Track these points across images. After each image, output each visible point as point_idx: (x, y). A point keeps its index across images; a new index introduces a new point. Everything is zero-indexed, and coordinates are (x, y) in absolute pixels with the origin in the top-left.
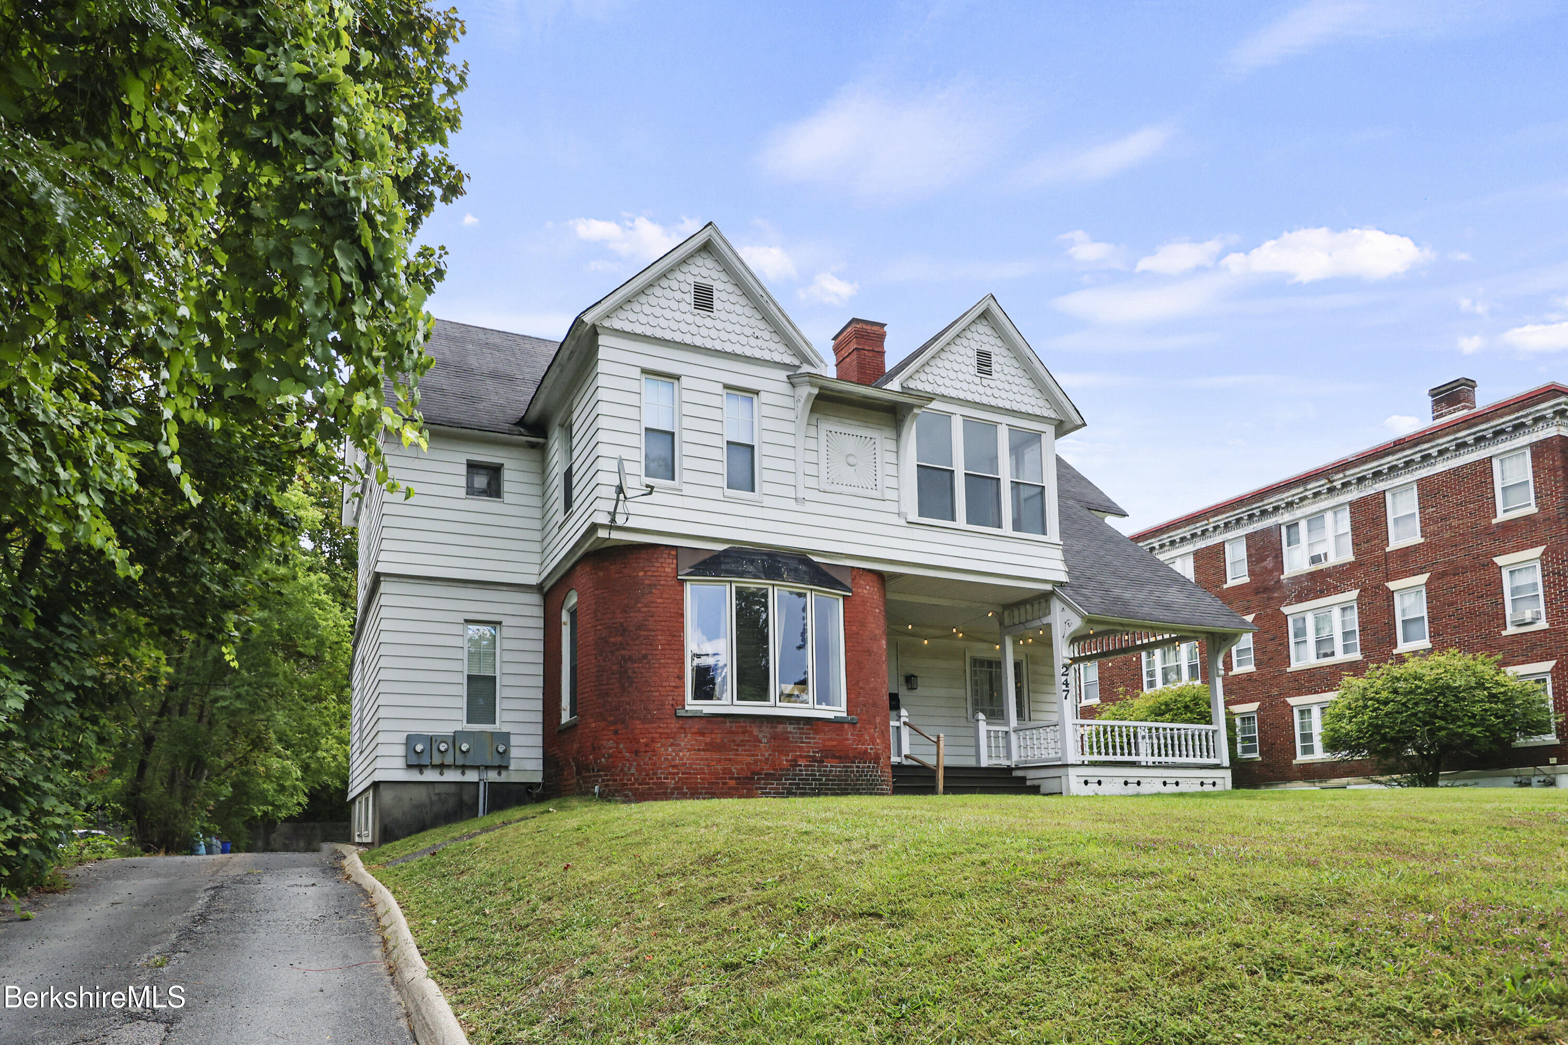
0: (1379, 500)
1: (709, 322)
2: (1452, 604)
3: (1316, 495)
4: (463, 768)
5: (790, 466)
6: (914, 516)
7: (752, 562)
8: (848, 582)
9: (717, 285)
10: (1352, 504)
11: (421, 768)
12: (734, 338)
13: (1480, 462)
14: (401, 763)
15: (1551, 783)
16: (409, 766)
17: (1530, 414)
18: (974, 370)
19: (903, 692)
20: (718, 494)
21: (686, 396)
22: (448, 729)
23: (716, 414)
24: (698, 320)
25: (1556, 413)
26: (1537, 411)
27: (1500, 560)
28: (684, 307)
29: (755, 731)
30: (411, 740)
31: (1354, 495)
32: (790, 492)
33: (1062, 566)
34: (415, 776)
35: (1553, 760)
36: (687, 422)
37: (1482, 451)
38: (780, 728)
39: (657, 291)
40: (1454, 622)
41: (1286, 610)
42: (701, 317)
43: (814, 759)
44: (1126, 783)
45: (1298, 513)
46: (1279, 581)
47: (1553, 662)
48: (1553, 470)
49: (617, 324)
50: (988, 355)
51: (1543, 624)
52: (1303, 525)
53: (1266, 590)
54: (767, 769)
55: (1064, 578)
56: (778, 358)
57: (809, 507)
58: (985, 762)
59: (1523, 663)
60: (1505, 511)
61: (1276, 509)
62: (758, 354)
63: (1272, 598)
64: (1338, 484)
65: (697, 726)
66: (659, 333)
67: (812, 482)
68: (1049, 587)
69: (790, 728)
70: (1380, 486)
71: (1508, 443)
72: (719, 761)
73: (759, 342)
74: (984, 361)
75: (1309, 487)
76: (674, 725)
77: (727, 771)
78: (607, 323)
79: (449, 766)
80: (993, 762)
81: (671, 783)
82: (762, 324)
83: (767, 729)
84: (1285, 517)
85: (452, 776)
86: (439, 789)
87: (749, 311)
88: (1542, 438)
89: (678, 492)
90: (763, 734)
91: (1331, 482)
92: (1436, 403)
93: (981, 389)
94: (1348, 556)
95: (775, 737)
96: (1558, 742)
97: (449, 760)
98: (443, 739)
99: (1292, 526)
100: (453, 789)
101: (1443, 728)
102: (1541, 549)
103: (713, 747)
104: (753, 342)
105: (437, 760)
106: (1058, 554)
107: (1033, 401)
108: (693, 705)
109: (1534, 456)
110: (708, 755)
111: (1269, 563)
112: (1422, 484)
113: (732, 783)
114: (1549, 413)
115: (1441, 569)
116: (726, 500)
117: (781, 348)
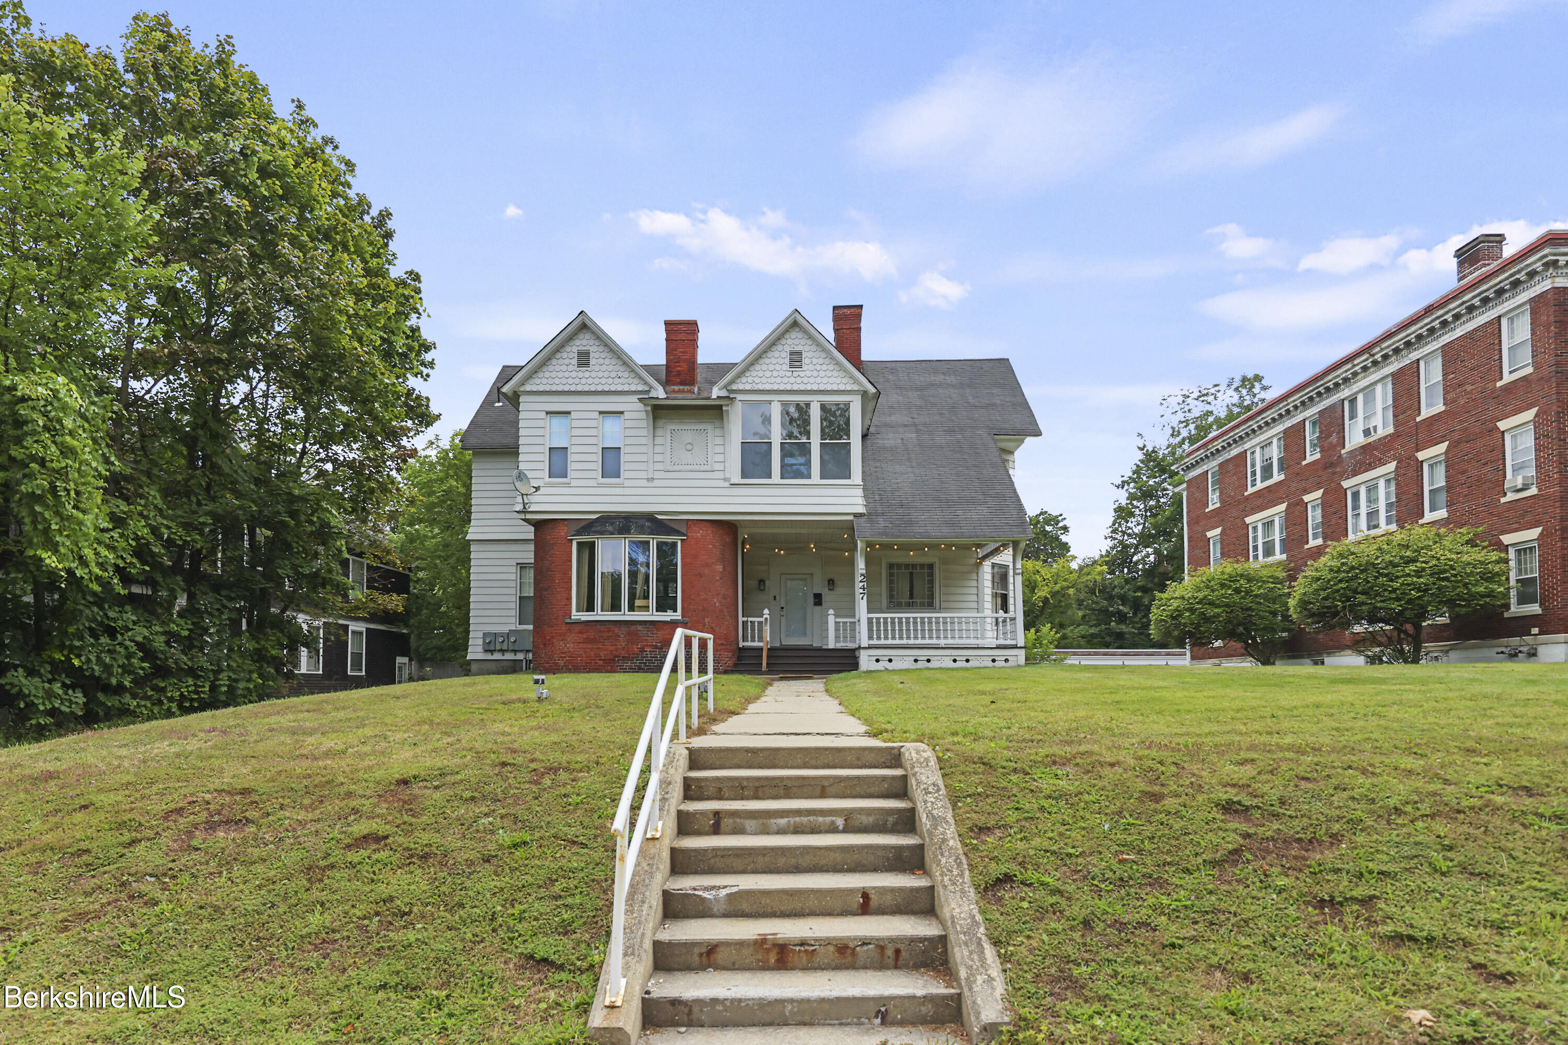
0: (1414, 368)
1: (587, 374)
2: (1463, 472)
3: (1365, 369)
4: (515, 652)
5: (644, 457)
6: (737, 479)
7: (612, 524)
8: (684, 530)
9: (592, 349)
10: (1393, 375)
11: (492, 652)
12: (603, 381)
13: (1490, 323)
14: (480, 649)
15: (1533, 654)
16: (486, 651)
17: (1522, 269)
18: (786, 367)
19: (825, 592)
20: (593, 483)
21: (575, 424)
22: (505, 629)
23: (593, 432)
24: (580, 375)
25: (1547, 265)
26: (1528, 266)
27: (1502, 425)
28: (571, 368)
29: (616, 630)
30: (485, 635)
31: (1394, 366)
32: (644, 475)
33: (861, 501)
34: (489, 656)
35: (1535, 630)
36: (575, 440)
37: (1492, 312)
38: (633, 628)
39: (554, 362)
40: (1465, 491)
41: (1345, 484)
42: (583, 373)
43: (656, 647)
44: (916, 661)
45: (1355, 388)
46: (1340, 456)
47: (1539, 530)
48: (1547, 327)
49: (528, 388)
50: (800, 353)
51: (1534, 491)
52: (1360, 398)
53: (1332, 465)
54: (623, 653)
55: (862, 510)
56: (633, 388)
57: (656, 483)
58: (831, 645)
59: (1516, 530)
60: (1511, 372)
61: (1337, 385)
62: (620, 388)
63: (1336, 473)
64: (1378, 357)
65: (578, 628)
66: (554, 388)
67: (659, 466)
68: (851, 518)
69: (640, 628)
70: (1414, 356)
71: (1512, 301)
72: (592, 649)
73: (621, 380)
74: (796, 359)
75: (1356, 362)
76: (564, 628)
77: (597, 655)
78: (522, 389)
79: (507, 651)
80: (840, 645)
81: (561, 663)
82: (622, 368)
83: (624, 629)
84: (1345, 393)
85: (509, 656)
86: (505, 664)
87: (614, 361)
88: (1539, 292)
89: (568, 485)
90: (622, 632)
91: (1373, 355)
92: (1460, 264)
93: (792, 380)
94: (1391, 430)
95: (629, 633)
96: (1540, 612)
97: (505, 647)
98: (502, 635)
99: (1353, 401)
100: (511, 664)
101: (1363, 603)
102: (1534, 411)
103: (588, 641)
104: (617, 381)
105: (498, 647)
106: (859, 492)
107: (838, 380)
108: (576, 615)
109: (1534, 313)
110: (585, 646)
111: (1334, 439)
112: (1446, 349)
113: (601, 663)
114: (1538, 266)
115: (1456, 436)
116: (600, 486)
117: (636, 381)
